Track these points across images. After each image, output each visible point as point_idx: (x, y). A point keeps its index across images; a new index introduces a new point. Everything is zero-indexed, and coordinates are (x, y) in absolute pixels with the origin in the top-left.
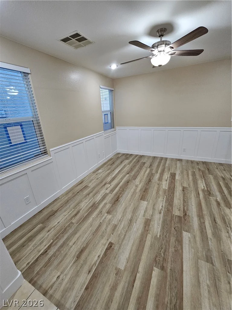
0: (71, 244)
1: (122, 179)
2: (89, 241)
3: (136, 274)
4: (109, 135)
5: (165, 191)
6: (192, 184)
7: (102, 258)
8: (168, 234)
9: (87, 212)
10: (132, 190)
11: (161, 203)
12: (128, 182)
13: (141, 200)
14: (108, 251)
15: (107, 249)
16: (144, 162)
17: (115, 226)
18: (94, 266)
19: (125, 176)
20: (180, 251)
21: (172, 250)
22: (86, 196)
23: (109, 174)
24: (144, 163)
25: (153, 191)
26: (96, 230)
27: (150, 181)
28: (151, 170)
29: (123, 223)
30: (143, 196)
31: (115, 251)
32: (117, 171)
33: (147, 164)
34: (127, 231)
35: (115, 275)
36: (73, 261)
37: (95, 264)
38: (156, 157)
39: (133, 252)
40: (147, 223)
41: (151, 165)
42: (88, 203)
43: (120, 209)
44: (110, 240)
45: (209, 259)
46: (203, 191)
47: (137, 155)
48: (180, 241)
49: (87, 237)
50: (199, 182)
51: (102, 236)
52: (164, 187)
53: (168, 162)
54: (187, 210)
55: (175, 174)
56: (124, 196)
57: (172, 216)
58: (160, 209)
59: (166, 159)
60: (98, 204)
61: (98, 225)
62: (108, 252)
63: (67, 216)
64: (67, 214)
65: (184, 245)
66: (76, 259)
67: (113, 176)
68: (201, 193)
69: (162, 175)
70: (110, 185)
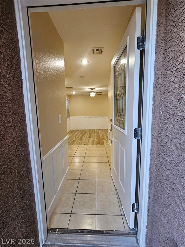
4: (69, 120)
6: (104, 134)
8: (100, 141)
10: (85, 137)
13: (89, 138)
19: (80, 135)
23: (73, 135)
25: (93, 136)
28: (90, 133)
32: (76, 134)
33: (88, 131)
34: (88, 142)
38: (90, 130)
40: (94, 140)
43: (84, 140)
47: (81, 130)
48: (103, 141)
52: (96, 135)
55: (99, 132)
58: (96, 138)
59: (94, 130)
69: (94, 133)
70: (76, 137)
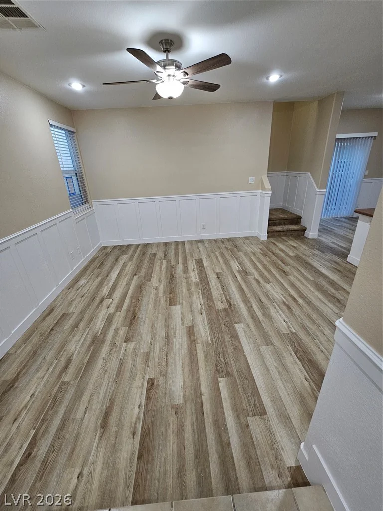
0: (79, 415)
1: (128, 285)
2: (112, 394)
3: (202, 397)
4: (83, 217)
5: (197, 284)
6: (225, 268)
7: (146, 405)
8: (220, 335)
9: (88, 354)
10: (152, 296)
11: (198, 301)
12: (140, 288)
13: (169, 306)
14: (150, 391)
15: (148, 390)
16: (153, 252)
17: (148, 354)
18: (138, 422)
19: (131, 280)
20: (240, 347)
21: (231, 350)
22: (72, 330)
23: (101, 284)
24: (155, 254)
25: (182, 290)
26: (117, 373)
27: (172, 277)
28: (168, 262)
29: (157, 345)
30: (170, 299)
31: (160, 387)
32: (114, 275)
33: (160, 254)
34: (167, 353)
35: (174, 415)
36: (97, 437)
37: (138, 418)
38: (169, 242)
39: (186, 376)
40: (191, 332)
41: (165, 256)
42: (82, 339)
43: (144, 328)
44: (147, 377)
45: (268, 342)
46: (239, 272)
47: (138, 245)
48: (235, 337)
49: (107, 390)
50: (232, 263)
51: (132, 377)
52: (194, 281)
53: (187, 246)
54: (230, 298)
55: (202, 260)
56: (143, 308)
57: (217, 312)
58: (200, 309)
59: (183, 242)
60: (102, 336)
61: (118, 365)
62: (152, 393)
63: (47, 376)
64: (45, 374)
65: (241, 338)
66: (102, 430)
67: (111, 284)
68: (237, 275)
69: (185, 266)
70: (111, 300)
